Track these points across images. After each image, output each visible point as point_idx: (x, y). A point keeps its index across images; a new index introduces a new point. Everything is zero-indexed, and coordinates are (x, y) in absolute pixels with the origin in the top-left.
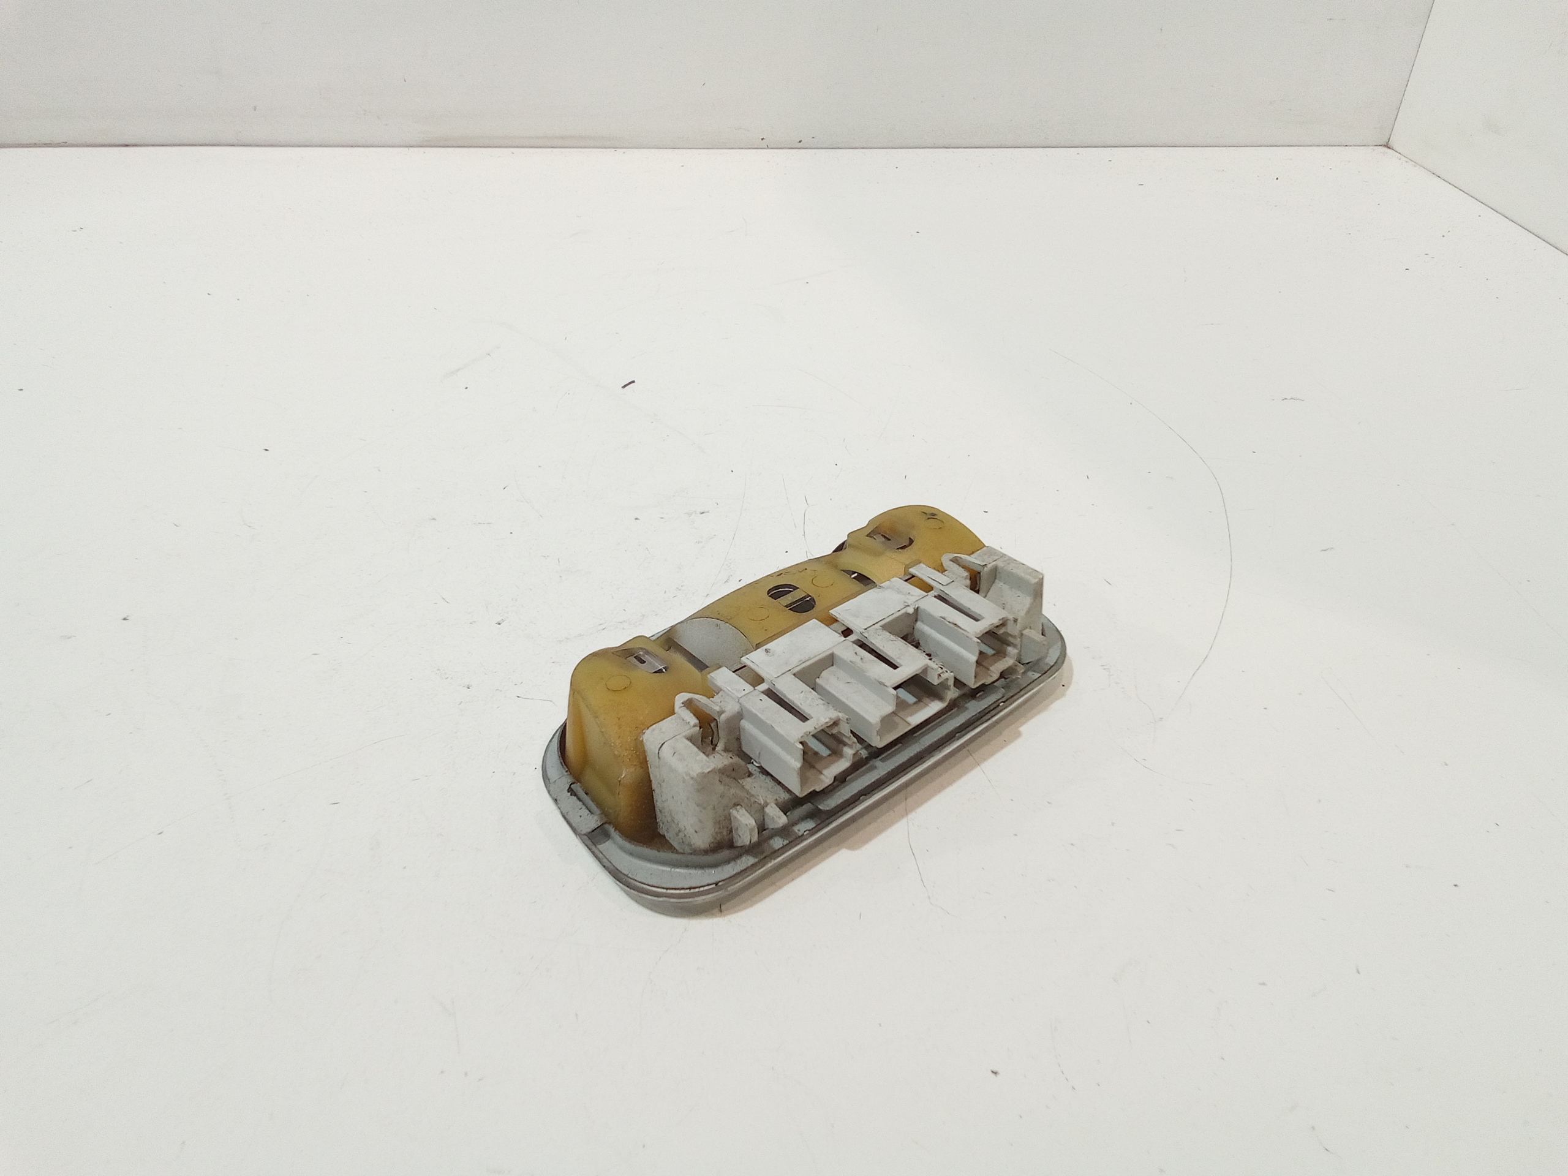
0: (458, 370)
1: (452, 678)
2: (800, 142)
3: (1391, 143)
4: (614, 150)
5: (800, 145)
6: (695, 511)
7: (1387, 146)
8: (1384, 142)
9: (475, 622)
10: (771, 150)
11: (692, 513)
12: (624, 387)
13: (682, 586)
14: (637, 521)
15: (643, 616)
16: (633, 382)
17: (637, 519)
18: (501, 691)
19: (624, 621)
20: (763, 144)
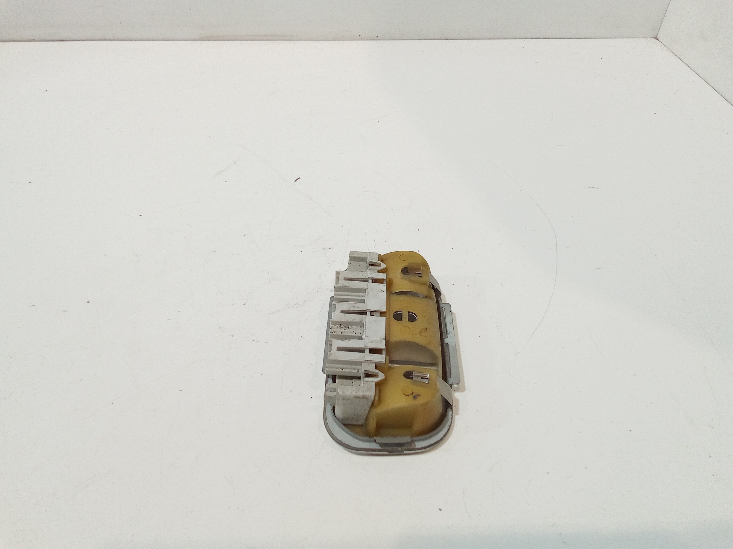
0: (222, 172)
1: (226, 331)
2: (377, 37)
3: (658, 37)
4: (289, 41)
5: (377, 38)
6: (327, 248)
7: (656, 38)
8: (654, 36)
9: (234, 304)
10: (364, 41)
11: (325, 249)
12: (295, 181)
13: (321, 286)
14: (302, 252)
15: (305, 301)
16: (300, 178)
17: (301, 252)
18: (246, 338)
19: (297, 304)
20: (360, 38)
